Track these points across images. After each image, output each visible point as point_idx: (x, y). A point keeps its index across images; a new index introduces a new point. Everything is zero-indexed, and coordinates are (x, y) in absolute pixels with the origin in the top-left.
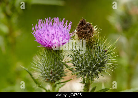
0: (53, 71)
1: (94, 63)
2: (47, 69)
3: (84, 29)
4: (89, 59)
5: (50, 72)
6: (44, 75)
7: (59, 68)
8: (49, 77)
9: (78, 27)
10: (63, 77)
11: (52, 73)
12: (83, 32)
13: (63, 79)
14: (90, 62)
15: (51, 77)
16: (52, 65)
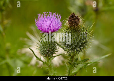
0: (49, 49)
1: (80, 42)
2: (45, 48)
3: (74, 19)
4: (76, 40)
5: (47, 50)
6: (43, 52)
7: (53, 47)
8: (46, 53)
9: (70, 19)
10: (55, 53)
11: (48, 50)
12: (73, 22)
13: (55, 54)
14: (77, 42)
15: (48, 53)
16: (49, 45)
